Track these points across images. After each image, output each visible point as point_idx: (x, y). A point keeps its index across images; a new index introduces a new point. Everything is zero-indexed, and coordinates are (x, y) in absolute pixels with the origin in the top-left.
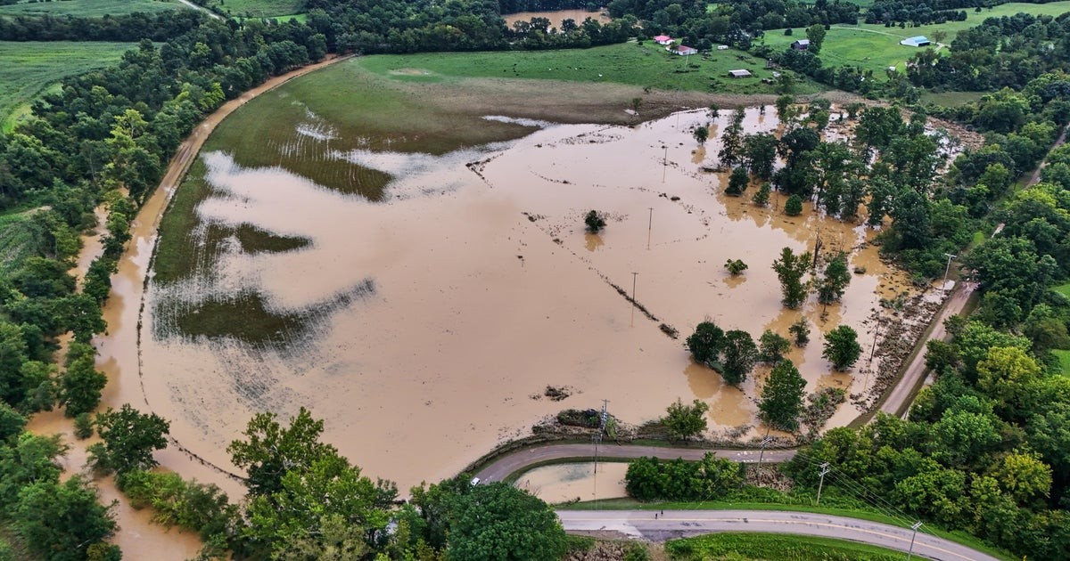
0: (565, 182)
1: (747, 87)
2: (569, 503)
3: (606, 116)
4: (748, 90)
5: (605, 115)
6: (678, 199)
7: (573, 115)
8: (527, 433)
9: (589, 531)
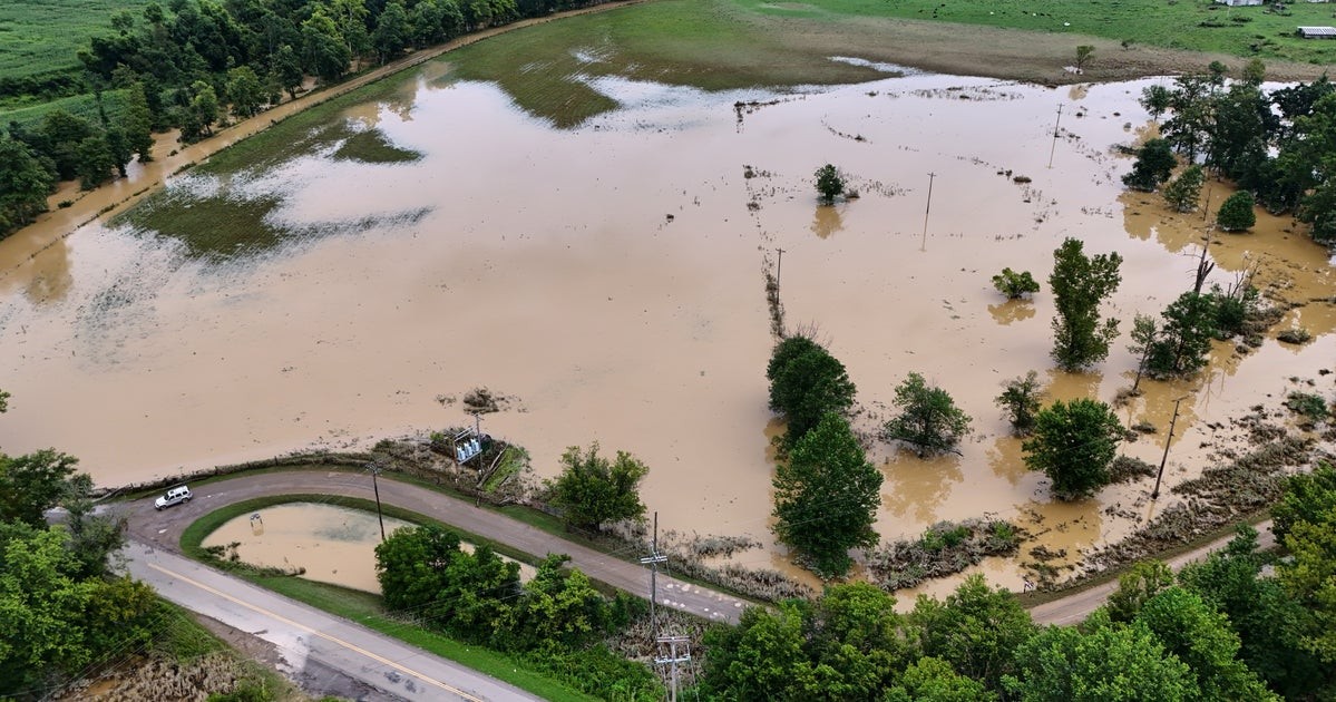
0: (859, 139)
1: (1320, 52)
2: (278, 573)
3: (1022, 71)
4: (1318, 57)
5: (1020, 70)
6: (1028, 181)
7: (967, 65)
8: (364, 446)
9: (233, 630)
